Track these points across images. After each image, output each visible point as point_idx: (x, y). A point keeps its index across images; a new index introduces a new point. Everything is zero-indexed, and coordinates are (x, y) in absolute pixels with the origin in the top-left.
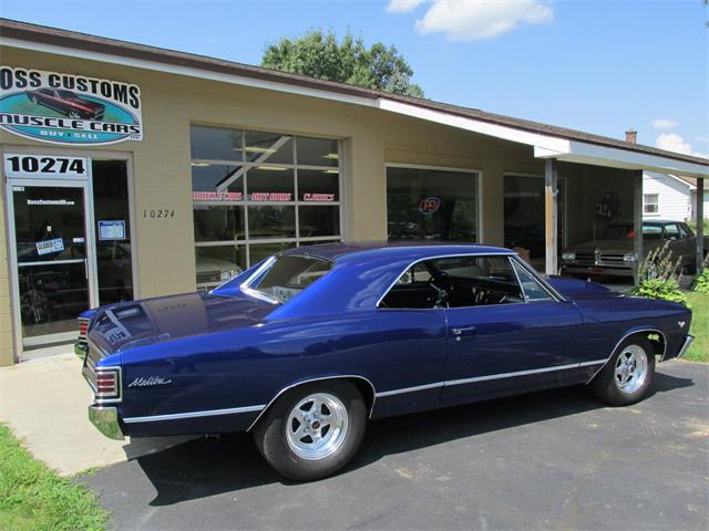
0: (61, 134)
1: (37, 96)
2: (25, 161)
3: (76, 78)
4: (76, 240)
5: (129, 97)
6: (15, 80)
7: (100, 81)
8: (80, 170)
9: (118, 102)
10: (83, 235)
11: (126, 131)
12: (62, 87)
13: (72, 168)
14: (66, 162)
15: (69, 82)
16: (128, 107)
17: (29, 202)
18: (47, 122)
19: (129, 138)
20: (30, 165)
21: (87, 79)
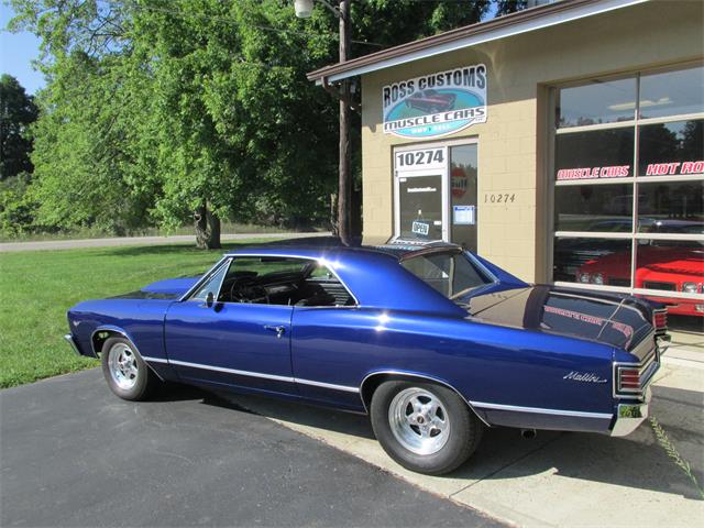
0: (425, 129)
1: (412, 101)
2: (407, 156)
3: (436, 75)
4: (437, 223)
5: (477, 78)
6: (400, 92)
7: (453, 71)
8: (441, 160)
9: (468, 88)
10: (440, 219)
11: (472, 114)
12: (427, 88)
13: (435, 159)
14: (431, 153)
15: (431, 82)
16: (476, 89)
17: (409, 190)
18: (417, 121)
19: (475, 122)
20: (409, 160)
21: (444, 73)
